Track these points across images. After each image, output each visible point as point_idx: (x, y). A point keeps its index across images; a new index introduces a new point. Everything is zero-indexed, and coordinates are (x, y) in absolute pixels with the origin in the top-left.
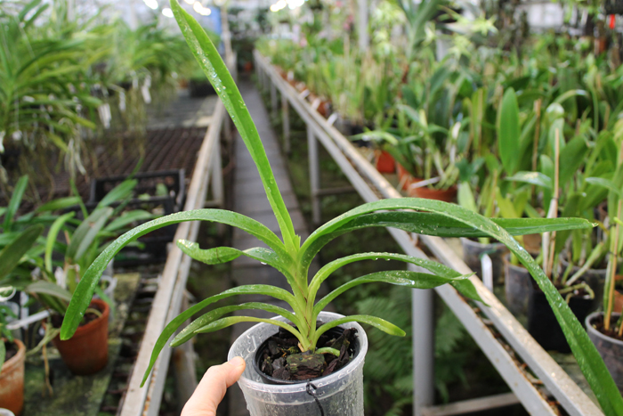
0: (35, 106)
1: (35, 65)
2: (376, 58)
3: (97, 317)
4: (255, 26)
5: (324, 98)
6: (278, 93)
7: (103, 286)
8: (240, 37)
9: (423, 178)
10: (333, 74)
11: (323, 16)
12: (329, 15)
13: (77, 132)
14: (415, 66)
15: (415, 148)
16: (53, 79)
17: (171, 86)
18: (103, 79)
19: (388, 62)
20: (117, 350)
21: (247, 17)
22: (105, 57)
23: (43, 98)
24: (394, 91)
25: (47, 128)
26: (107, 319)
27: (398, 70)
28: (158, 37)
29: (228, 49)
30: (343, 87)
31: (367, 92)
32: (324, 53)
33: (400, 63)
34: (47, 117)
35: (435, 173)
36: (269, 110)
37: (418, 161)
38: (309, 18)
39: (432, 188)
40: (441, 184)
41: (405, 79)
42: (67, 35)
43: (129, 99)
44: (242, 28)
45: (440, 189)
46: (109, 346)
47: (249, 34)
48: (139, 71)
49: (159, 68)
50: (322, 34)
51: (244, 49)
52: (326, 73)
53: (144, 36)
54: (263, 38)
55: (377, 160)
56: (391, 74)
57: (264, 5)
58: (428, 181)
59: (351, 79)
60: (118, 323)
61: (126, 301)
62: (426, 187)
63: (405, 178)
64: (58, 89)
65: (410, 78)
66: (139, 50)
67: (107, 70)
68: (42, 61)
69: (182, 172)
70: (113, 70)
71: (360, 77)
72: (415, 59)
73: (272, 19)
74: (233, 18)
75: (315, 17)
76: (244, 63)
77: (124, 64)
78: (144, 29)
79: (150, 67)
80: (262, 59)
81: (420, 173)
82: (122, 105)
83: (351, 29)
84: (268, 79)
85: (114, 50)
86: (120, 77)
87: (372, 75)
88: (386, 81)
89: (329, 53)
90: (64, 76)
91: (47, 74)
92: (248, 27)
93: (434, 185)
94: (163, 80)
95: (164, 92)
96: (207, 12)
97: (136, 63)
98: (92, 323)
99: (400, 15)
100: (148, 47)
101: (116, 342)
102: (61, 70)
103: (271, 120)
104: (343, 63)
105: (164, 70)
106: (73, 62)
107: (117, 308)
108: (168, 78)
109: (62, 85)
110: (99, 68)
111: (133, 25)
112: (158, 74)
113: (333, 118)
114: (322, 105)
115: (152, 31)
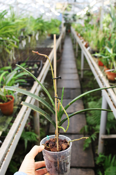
0: (2, 41)
1: (3, 29)
2: (103, 31)
3: (10, 100)
4: (72, 19)
5: (87, 42)
6: (76, 40)
7: (14, 92)
8: (68, 22)
9: (109, 69)
10: (90, 35)
11: (90, 18)
12: (92, 18)
13: (13, 48)
14: (113, 35)
15: (108, 60)
16: (8, 33)
18: (24, 33)
19: (106, 32)
20: (16, 110)
21: (70, 17)
22: (25, 27)
23: (5, 39)
24: (107, 42)
25: (5, 47)
26: (14, 101)
27: (109, 36)
28: (42, 22)
29: (62, 26)
30: (92, 39)
31: (98, 42)
32: (89, 29)
33: (109, 33)
34: (5, 44)
35: (113, 68)
36: (73, 44)
37: (109, 63)
38: (86, 18)
39: (112, 72)
40: (115, 71)
41: (110, 39)
42: (13, 21)
43: (31, 39)
44: (68, 20)
45: (114, 73)
46: (14, 109)
47: (70, 22)
48: (35, 31)
49: (41, 30)
50: (90, 23)
51: (68, 25)
52: (88, 35)
53: (38, 21)
54: (74, 23)
55: (99, 62)
56: (106, 37)
57: (75, 13)
58: (111, 70)
59: (95, 37)
60: (18, 102)
61: (21, 96)
62: (110, 72)
63: (105, 68)
64: (10, 36)
65: (111, 38)
66: (36, 25)
67: (25, 31)
68: (5, 28)
69: (42, 61)
70: (27, 30)
71: (97, 37)
72: (114, 33)
73: (77, 18)
74: (66, 17)
75: (88, 18)
76: (68, 30)
77: (31, 29)
78: (38, 19)
79: (39, 30)
80: (73, 29)
81: (109, 67)
82: (29, 41)
83: (99, 22)
84: (74, 35)
85: (28, 25)
86: (29, 33)
87: (101, 36)
88: (104, 39)
89: (91, 29)
90: (11, 32)
91: (6, 31)
92: (70, 19)
93: (113, 71)
94: (42, 34)
95: (43, 37)
96: (59, 14)
97: (35, 29)
98: (9, 102)
99: (110, 19)
100: (38, 24)
101: (16, 107)
102: (10, 31)
103: (73, 47)
104: (93, 32)
105: (42, 31)
106: (14, 29)
107: (18, 98)
108: (44, 34)
109: (11, 35)
110: (23, 30)
111: (36, 18)
112: (41, 32)
113: (89, 48)
114: (86, 44)
115: (40, 20)
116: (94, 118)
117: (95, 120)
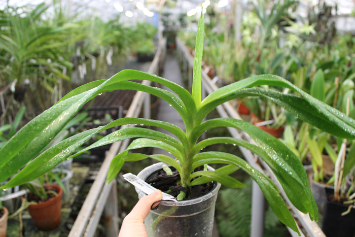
0: (36, 66)
1: (38, 42)
2: (243, 45)
3: (55, 196)
4: (178, 23)
5: (212, 67)
6: (187, 63)
7: (63, 176)
8: (169, 29)
9: (264, 120)
10: (217, 54)
11: (215, 20)
12: (218, 20)
13: (59, 82)
14: (265, 51)
15: (260, 101)
16: (49, 50)
17: (124, 56)
18: (82, 51)
19: (250, 46)
20: (67, 216)
21: (174, 18)
22: (84, 38)
23: (42, 61)
24: (253, 65)
25: (43, 79)
26: (63, 196)
27: (255, 53)
28: (118, 28)
29: (160, 36)
30: (223, 61)
31: (236, 65)
32: (214, 41)
33: (256, 49)
34: (43, 72)
35: (271, 117)
36: (182, 71)
37: (262, 108)
38: (207, 20)
39: (269, 127)
40: (275, 125)
41: (258, 59)
42: (60, 24)
43: (97, 62)
44: (170, 24)
45: (274, 128)
46: (63, 213)
47: (175, 28)
48: (105, 46)
49: (118, 45)
50: (215, 30)
51: (171, 36)
52: (214, 53)
53: (110, 27)
54: (182, 30)
55: (239, 106)
56: (250, 55)
57: (183, 12)
58: (267, 122)
59: (227, 57)
60: (71, 199)
61: (78, 185)
62: (265, 126)
63: (254, 119)
64: (52, 56)
65: (262, 59)
66: (106, 34)
67: (85, 45)
68: (43, 39)
69: (121, 108)
70: (89, 45)
71: (233, 56)
72: (265, 47)
73: (188, 20)
74: (166, 19)
75: (211, 20)
76: (171, 44)
77: (96, 42)
78: (111, 22)
79: (112, 44)
80: (180, 42)
81: (263, 116)
82: (94, 66)
83: (231, 28)
84: (183, 54)
85: (91, 35)
86: (93, 49)
87: (240, 55)
88: (247, 60)
89: (217, 41)
90: (55, 48)
91: (45, 47)
92: (174, 24)
93: (270, 125)
94: (119, 52)
95: (122, 59)
96: (151, 14)
97: (105, 42)
98: (51, 200)
99: (257, 21)
100: (111, 33)
101: (68, 210)
102: (53, 45)
103: (183, 77)
104: (224, 47)
105: (120, 46)
106: (61, 41)
107: (71, 189)
108: (123, 51)
109: (54, 54)
110: (80, 44)
111: (106, 20)
112: (117, 49)
113: (215, 79)
114: (210, 71)
115: (115, 24)
116: (236, 223)
117: (238, 228)
